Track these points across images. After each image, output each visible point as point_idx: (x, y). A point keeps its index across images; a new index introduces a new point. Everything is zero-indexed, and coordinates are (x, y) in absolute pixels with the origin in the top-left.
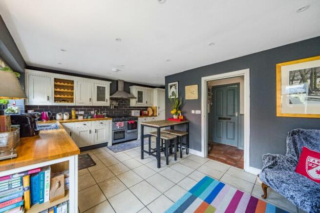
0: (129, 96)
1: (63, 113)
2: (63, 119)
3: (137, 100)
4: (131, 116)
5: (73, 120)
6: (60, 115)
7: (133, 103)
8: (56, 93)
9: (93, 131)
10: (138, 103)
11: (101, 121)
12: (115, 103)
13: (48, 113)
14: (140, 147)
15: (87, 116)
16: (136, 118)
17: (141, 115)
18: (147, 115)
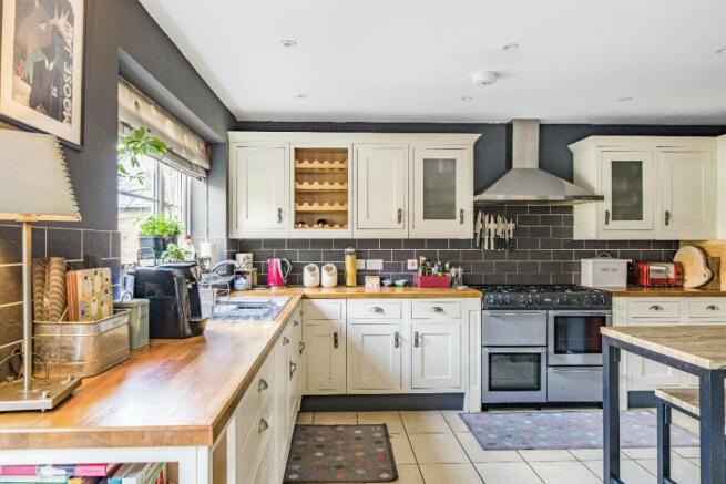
0: (570, 189)
1: (320, 266)
2: (320, 286)
3: (607, 205)
4: (576, 288)
5: (349, 291)
6: (312, 270)
7: (589, 222)
8: (300, 196)
9: (407, 337)
10: (614, 224)
11: (438, 302)
12: (500, 227)
13: (283, 263)
14: (600, 453)
15: (394, 279)
16: (604, 299)
17: (635, 280)
18: (673, 286)
